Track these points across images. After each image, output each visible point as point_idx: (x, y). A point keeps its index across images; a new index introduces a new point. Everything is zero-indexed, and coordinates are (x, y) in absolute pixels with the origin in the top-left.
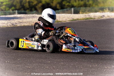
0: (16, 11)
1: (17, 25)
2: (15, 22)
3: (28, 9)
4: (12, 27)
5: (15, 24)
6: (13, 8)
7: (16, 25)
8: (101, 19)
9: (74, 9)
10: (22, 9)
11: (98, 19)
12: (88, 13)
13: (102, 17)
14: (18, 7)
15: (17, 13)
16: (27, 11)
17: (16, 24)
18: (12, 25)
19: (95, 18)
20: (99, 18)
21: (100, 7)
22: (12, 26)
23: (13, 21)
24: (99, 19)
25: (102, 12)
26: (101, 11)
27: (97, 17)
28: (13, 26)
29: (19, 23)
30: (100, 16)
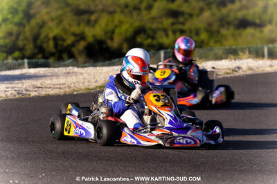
0: (26, 61)
1: (29, 95)
2: (24, 87)
3: (52, 55)
4: (17, 99)
5: (24, 92)
6: (17, 54)
7: (28, 93)
8: (232, 75)
9: (165, 53)
10: (40, 56)
11: (226, 75)
12: (201, 61)
13: (234, 70)
14: (28, 53)
15: (26, 65)
16: (51, 60)
17: (28, 90)
18: (18, 94)
19: (219, 73)
20: (228, 73)
21: (228, 47)
22: (17, 96)
23: (20, 85)
24: (229, 76)
25: (235, 60)
26: (232, 57)
27: (224, 71)
28: (21, 95)
29: (34, 88)
30: (229, 69)
